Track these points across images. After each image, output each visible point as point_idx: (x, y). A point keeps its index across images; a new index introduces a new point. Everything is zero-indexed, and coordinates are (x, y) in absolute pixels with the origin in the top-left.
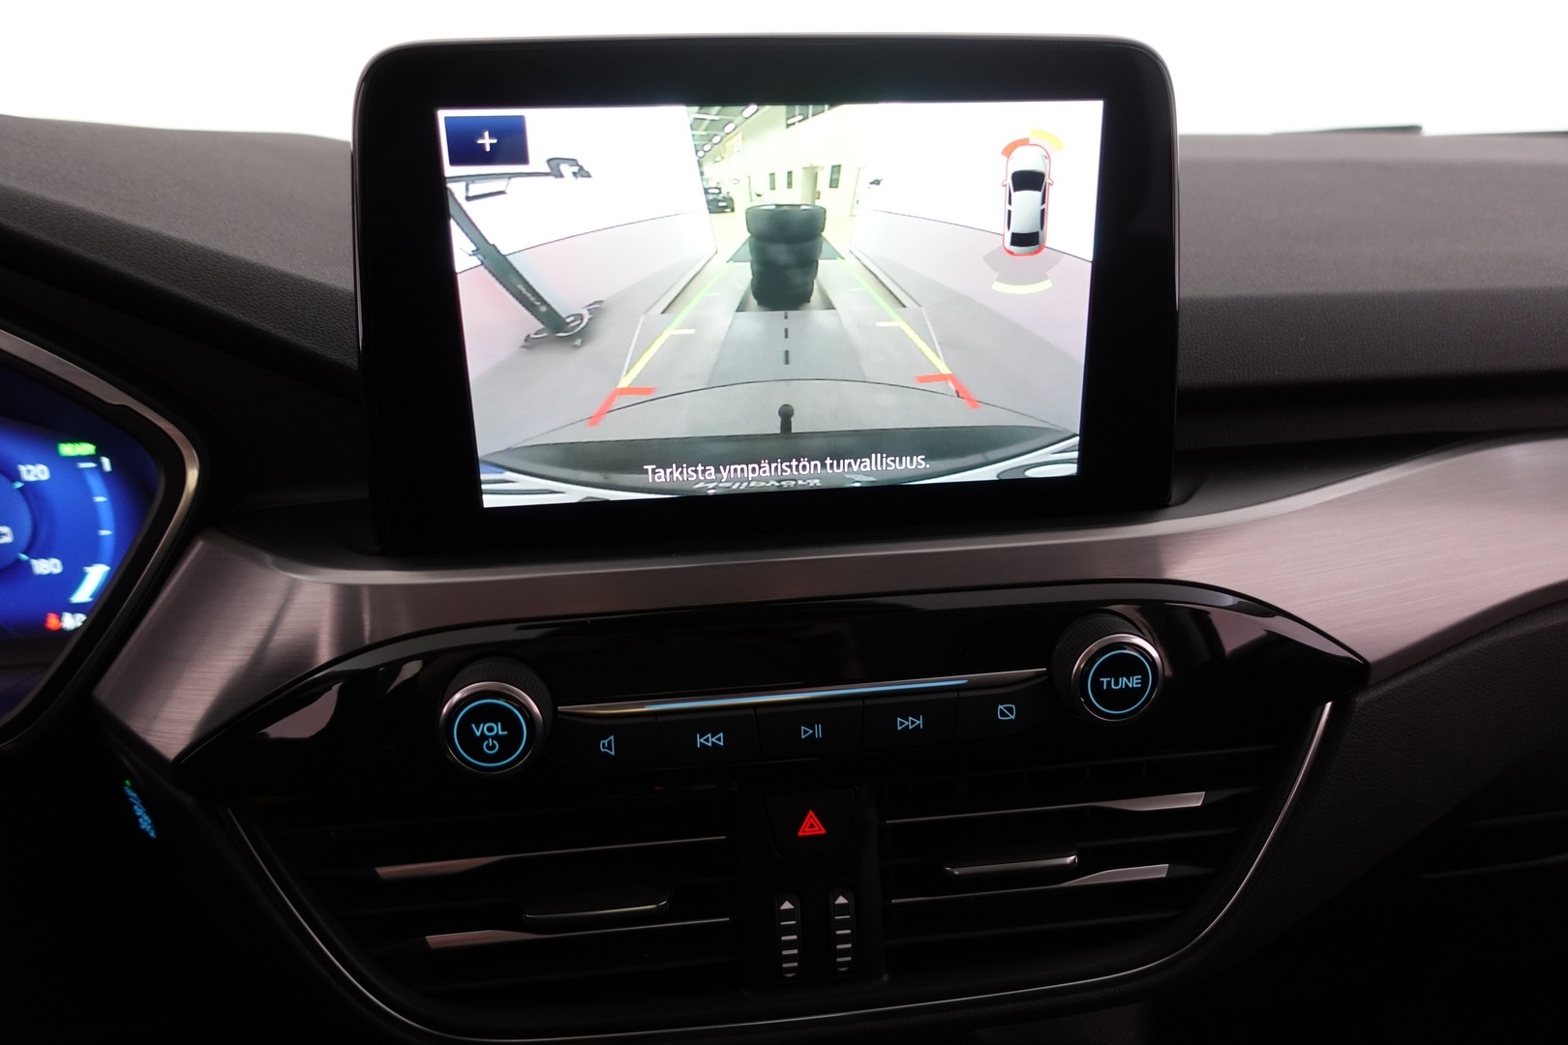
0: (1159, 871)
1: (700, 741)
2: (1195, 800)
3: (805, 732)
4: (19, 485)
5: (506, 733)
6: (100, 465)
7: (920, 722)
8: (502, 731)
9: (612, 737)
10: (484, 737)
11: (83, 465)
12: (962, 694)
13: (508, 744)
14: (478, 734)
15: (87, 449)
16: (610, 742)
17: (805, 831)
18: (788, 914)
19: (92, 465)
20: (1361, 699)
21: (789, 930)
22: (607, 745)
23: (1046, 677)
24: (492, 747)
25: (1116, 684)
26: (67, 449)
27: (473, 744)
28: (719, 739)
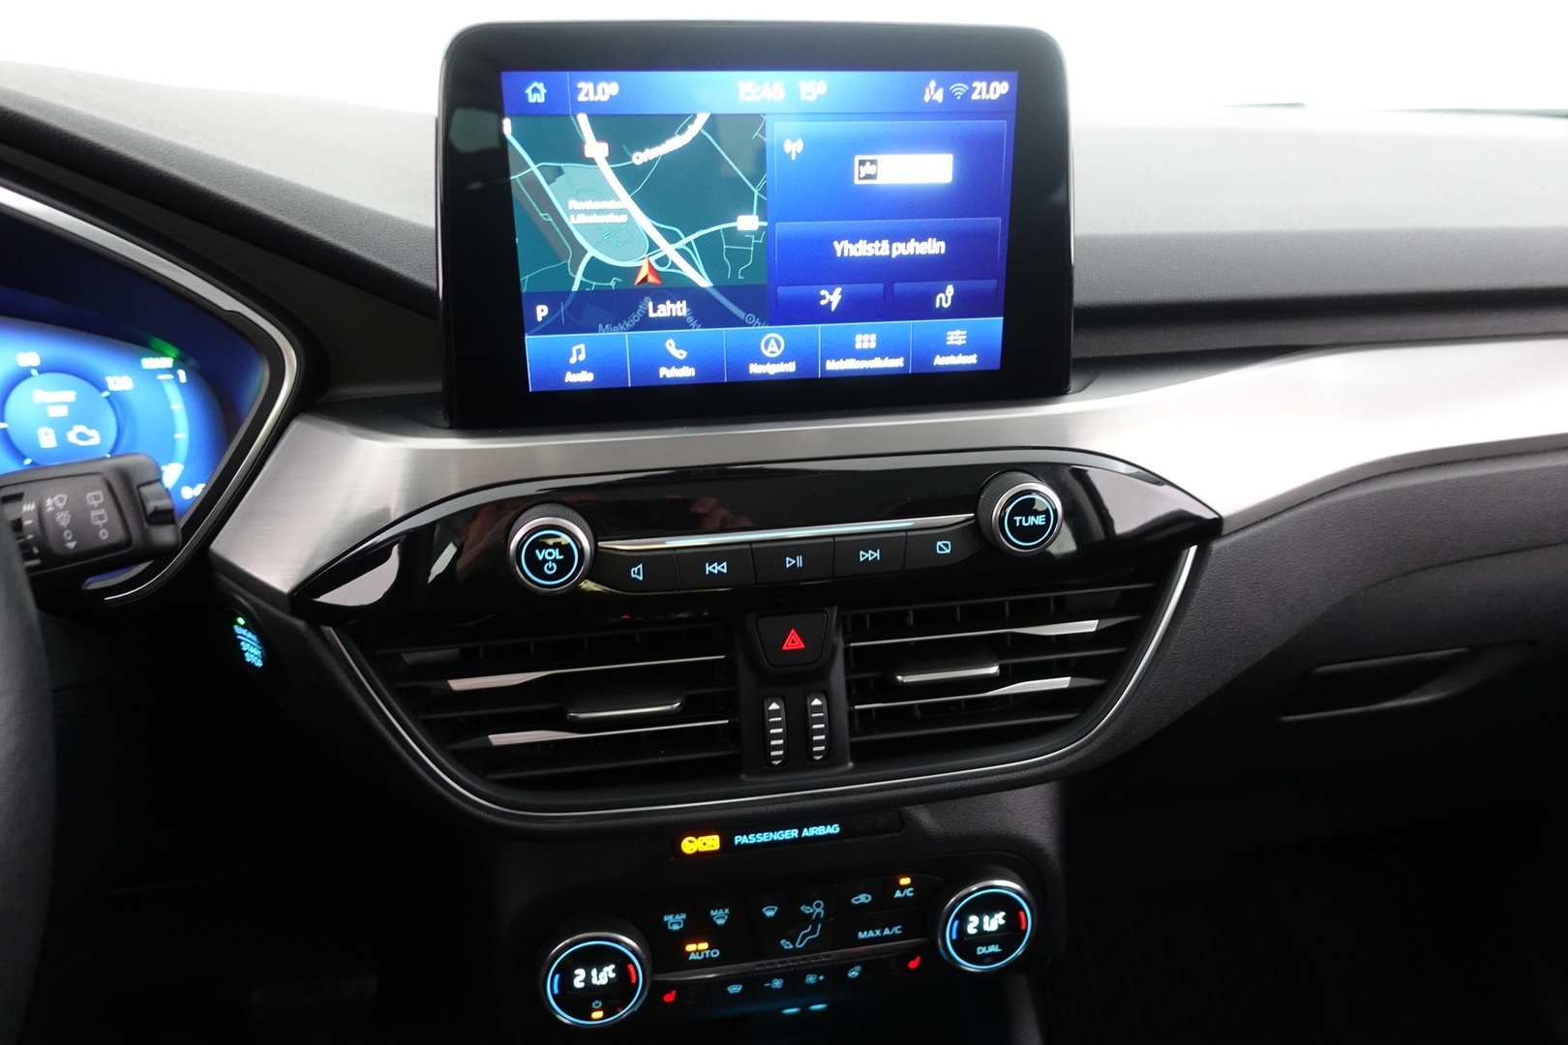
0: (1063, 682)
1: (708, 569)
2: (1090, 626)
3: (789, 562)
4: (106, 394)
5: (562, 557)
6: (177, 377)
7: (877, 555)
8: (560, 554)
9: (641, 566)
10: (545, 561)
11: (161, 377)
12: (909, 533)
13: (564, 566)
14: (540, 557)
15: (167, 362)
16: (639, 570)
17: (788, 645)
18: (776, 713)
19: (171, 377)
20: (1216, 546)
21: (776, 725)
22: (637, 573)
23: (973, 521)
24: (550, 569)
25: (1027, 521)
26: (149, 363)
27: (537, 566)
28: (723, 567)
